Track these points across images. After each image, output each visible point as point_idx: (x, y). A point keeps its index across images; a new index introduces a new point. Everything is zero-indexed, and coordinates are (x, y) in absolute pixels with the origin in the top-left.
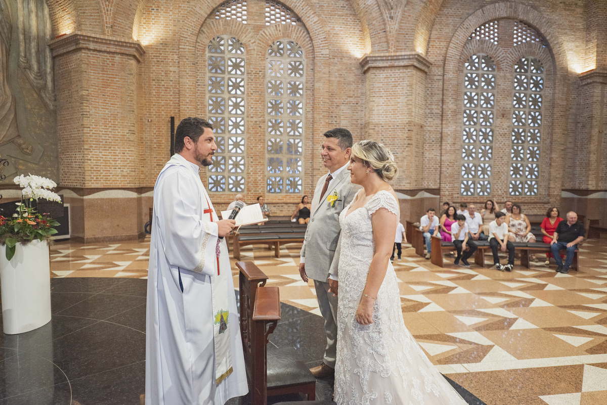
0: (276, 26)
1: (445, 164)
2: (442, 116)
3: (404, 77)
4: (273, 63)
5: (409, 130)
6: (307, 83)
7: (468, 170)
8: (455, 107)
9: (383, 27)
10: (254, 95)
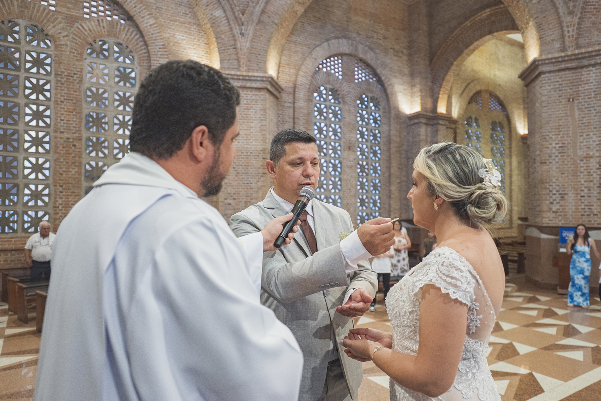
0: (98, 20)
3: (257, 100)
4: (95, 65)
5: (264, 158)
9: (233, 42)
10: (65, 103)
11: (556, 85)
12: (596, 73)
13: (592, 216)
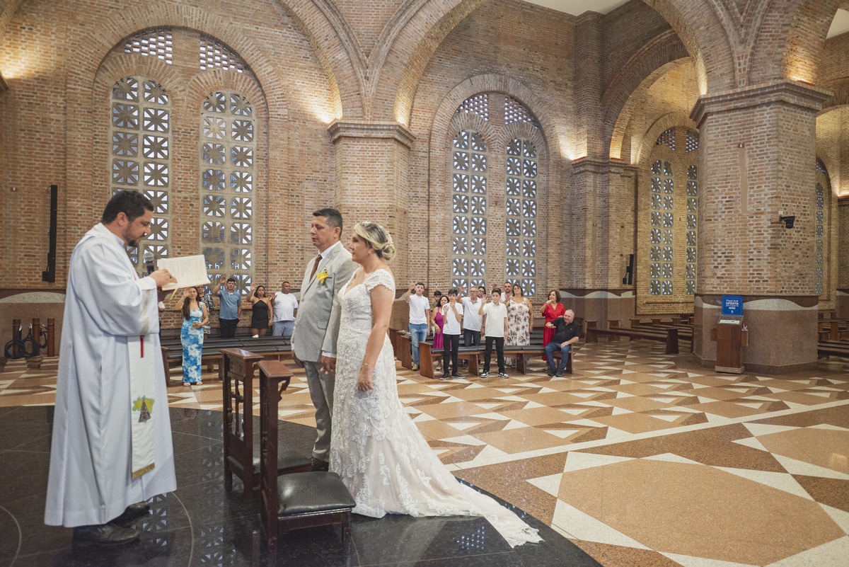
0: (214, 71)
1: (433, 259)
2: (429, 200)
3: (383, 151)
4: (211, 120)
5: (390, 217)
6: (258, 150)
7: (459, 267)
8: (443, 191)
9: (356, 88)
10: (182, 161)
11: (724, 128)
12: (770, 113)
13: (761, 282)
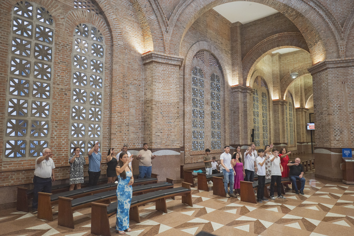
0: (82, 11)
3: (174, 72)
4: (79, 40)
6: (106, 63)
9: (161, 36)
10: (61, 64)
11: (335, 75)
